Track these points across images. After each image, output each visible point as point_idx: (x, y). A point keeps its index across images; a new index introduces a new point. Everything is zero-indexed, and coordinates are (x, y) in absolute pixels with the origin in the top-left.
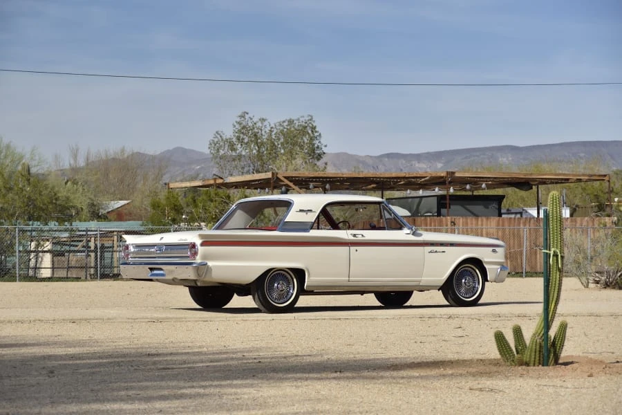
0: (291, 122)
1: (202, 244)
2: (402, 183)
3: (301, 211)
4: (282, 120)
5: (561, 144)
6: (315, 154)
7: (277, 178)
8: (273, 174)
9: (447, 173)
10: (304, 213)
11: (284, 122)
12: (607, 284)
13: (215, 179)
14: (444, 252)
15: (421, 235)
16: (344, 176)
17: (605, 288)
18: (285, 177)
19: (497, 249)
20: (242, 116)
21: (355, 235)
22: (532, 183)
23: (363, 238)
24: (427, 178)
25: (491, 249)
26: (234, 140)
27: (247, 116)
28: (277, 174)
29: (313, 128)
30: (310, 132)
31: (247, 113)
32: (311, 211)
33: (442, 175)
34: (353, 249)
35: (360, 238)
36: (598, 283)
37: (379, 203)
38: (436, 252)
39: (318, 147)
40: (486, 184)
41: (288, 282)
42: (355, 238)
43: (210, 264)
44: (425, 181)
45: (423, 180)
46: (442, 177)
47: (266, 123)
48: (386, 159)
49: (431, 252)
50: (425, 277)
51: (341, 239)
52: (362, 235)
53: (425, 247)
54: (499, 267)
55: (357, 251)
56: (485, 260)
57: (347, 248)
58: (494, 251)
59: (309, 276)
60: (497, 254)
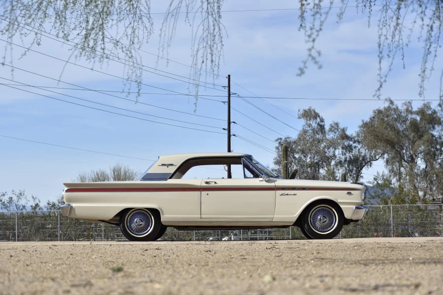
1: (67, 191)
3: (163, 165)
10: (166, 167)
14: (296, 195)
15: (274, 181)
19: (352, 192)
25: (346, 192)
32: (172, 165)
34: (204, 193)
35: (212, 185)
37: (240, 158)
38: (287, 195)
41: (148, 219)
42: (207, 185)
43: (74, 205)
49: (282, 195)
50: (276, 215)
51: (192, 185)
52: (215, 183)
53: (277, 191)
54: (354, 207)
55: (208, 194)
56: (339, 201)
57: (198, 193)
58: (349, 193)
59: (163, 214)
60: (352, 196)
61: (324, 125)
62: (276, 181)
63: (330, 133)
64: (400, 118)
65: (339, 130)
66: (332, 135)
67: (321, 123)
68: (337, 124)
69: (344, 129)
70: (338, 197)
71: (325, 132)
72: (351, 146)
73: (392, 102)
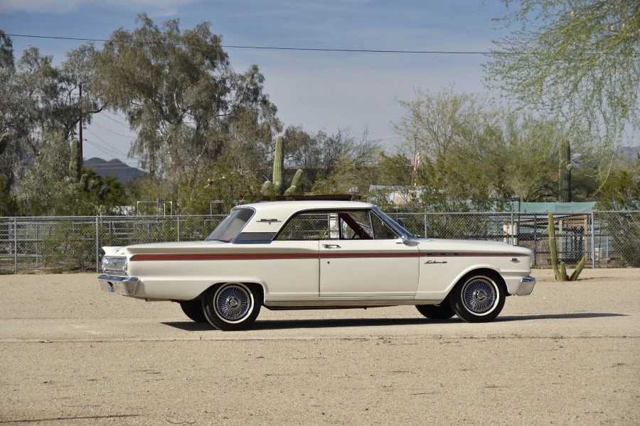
1: (132, 259)
3: (263, 221)
10: (267, 223)
14: (445, 262)
15: (416, 244)
19: (518, 258)
21: (327, 246)
23: (339, 249)
25: (511, 258)
32: (275, 220)
34: (324, 261)
35: (334, 249)
37: (366, 210)
38: (435, 262)
41: (244, 298)
42: (327, 249)
43: (142, 279)
49: (428, 263)
50: (420, 290)
51: (306, 250)
52: (338, 246)
53: (421, 258)
54: (521, 278)
55: (329, 263)
56: (501, 270)
57: (316, 260)
58: (515, 260)
59: (267, 291)
60: (518, 263)
61: (12, 51)
62: (418, 243)
63: (23, 65)
64: (160, 48)
65: (39, 61)
66: (26, 69)
67: (6, 48)
68: (35, 51)
69: (46, 59)
70: (500, 265)
71: (12, 63)
72: (56, 86)
73: (149, 22)
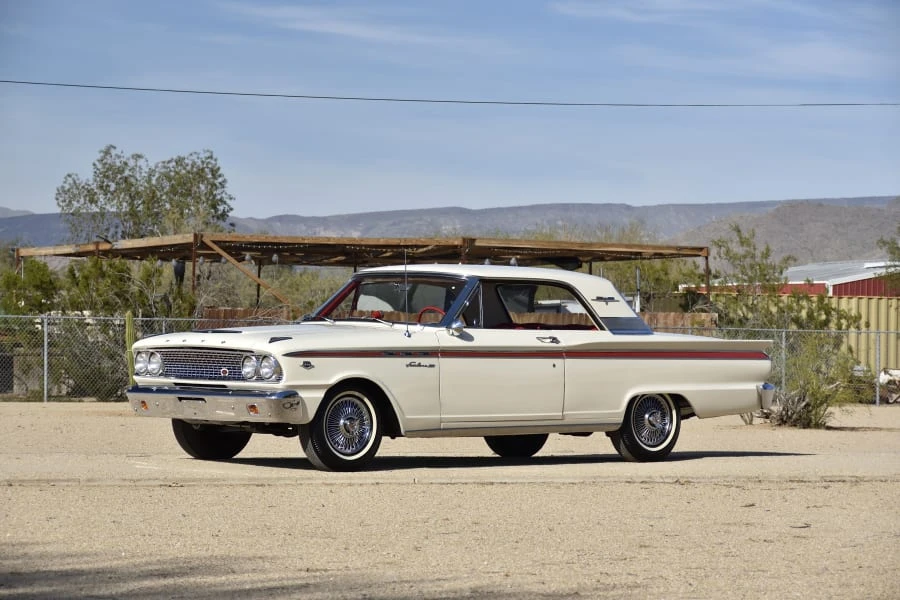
0: (179, 161)
2: (388, 254)
4: (167, 159)
5: (532, 208)
6: (217, 211)
7: (202, 242)
8: (196, 236)
9: (464, 240)
11: (169, 162)
12: (782, 419)
13: (97, 244)
16: (306, 242)
17: (780, 425)
18: (214, 242)
20: (107, 152)
22: (581, 258)
24: (430, 248)
26: (94, 186)
27: (113, 152)
28: (202, 236)
29: (215, 172)
30: (210, 176)
31: (115, 148)
33: (456, 243)
36: (767, 417)
39: (221, 200)
40: (517, 259)
44: (426, 252)
45: (421, 250)
46: (456, 246)
47: (141, 162)
48: (279, 224)
